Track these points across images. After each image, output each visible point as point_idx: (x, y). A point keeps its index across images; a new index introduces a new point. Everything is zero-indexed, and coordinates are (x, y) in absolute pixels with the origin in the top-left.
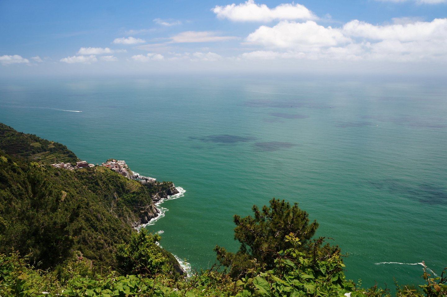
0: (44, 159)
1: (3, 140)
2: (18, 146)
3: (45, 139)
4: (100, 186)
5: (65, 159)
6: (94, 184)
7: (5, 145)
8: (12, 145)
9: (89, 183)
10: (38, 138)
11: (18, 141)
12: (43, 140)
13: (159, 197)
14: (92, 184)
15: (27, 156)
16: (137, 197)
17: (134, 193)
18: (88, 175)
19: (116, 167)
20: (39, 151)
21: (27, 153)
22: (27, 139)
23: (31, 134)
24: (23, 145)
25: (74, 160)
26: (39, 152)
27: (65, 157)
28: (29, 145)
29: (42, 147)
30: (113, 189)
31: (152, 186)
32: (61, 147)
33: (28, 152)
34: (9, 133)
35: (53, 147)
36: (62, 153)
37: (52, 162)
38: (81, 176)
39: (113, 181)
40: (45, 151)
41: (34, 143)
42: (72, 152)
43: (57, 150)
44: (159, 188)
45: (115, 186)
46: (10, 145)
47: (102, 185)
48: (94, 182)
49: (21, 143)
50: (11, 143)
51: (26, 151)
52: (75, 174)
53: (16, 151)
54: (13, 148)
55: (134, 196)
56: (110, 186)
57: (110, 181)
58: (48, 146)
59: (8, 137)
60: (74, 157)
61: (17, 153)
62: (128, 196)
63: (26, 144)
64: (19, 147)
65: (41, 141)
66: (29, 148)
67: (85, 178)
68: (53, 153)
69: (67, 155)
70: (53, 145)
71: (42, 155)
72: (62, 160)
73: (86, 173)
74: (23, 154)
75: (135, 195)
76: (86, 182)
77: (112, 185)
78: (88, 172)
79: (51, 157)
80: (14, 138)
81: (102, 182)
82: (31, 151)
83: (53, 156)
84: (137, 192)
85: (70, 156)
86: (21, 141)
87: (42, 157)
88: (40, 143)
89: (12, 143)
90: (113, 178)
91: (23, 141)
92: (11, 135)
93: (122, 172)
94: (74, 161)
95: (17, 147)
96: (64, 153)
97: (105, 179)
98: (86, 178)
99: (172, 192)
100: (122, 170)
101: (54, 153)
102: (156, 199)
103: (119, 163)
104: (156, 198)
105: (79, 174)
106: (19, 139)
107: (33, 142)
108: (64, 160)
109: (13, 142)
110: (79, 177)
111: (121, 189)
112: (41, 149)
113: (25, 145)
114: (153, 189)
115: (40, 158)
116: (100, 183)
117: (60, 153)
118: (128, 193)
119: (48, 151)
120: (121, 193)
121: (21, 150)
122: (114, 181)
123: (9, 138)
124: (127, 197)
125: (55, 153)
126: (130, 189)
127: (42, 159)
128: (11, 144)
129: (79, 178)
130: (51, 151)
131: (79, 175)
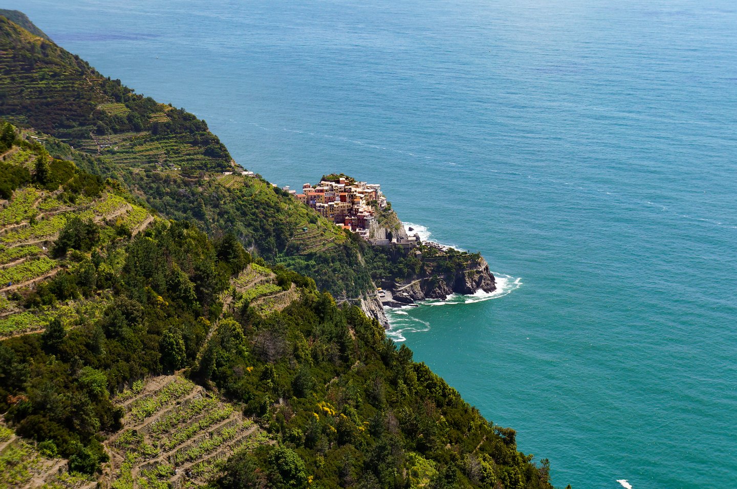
0: (127, 152)
1: (27, 88)
2: (61, 110)
3: (145, 97)
4: (206, 221)
5: (193, 160)
6: (190, 213)
7: (28, 102)
8: (48, 104)
9: (178, 210)
10: (127, 90)
11: (67, 93)
12: (140, 97)
13: (421, 294)
14: (185, 212)
15: (80, 138)
16: (316, 269)
17: (310, 257)
18: (179, 187)
19: (343, 199)
20: (117, 127)
21: (82, 130)
22: (92, 89)
23: (109, 78)
24: (75, 107)
25: (219, 165)
26: (116, 131)
27: (195, 154)
28: (93, 109)
29: (130, 118)
30: (247, 236)
31: (405, 256)
32: (188, 124)
33: (84, 128)
34: (46, 70)
35: (165, 120)
36: (187, 143)
37: (149, 162)
38: (158, 188)
39: (254, 214)
40: (137, 129)
41: (110, 105)
42: (218, 142)
43: (173, 131)
44: (428, 266)
45: (256, 230)
46: (42, 104)
47: (213, 219)
48: (192, 209)
49: (72, 99)
50: (46, 98)
51: (81, 124)
52: (142, 179)
53: (54, 123)
54: (49, 113)
55: (308, 266)
56: (240, 226)
57: (244, 214)
58: (150, 118)
59: (41, 81)
60: (220, 156)
61: (56, 126)
62: (292, 262)
63: (86, 103)
64: (65, 112)
65: (134, 100)
66: (91, 116)
67: (167, 194)
68: (161, 139)
69: (202, 150)
70: (168, 115)
71: (124, 140)
72: (183, 160)
73: (175, 181)
74: (70, 131)
75: (312, 262)
76: (167, 204)
77: (248, 225)
78: (183, 180)
79: (151, 150)
80: (57, 86)
81: (218, 211)
82: (95, 124)
83: (157, 148)
84: (320, 257)
85: (209, 153)
86: (73, 96)
87: (122, 146)
88: (127, 106)
89: (49, 100)
90: (257, 208)
91: (79, 96)
92: (52, 76)
93: (355, 215)
94: (219, 169)
95: (59, 112)
96: (195, 143)
97: (230, 207)
98: (172, 195)
99: (469, 285)
100: (357, 211)
101: (164, 138)
102: (405, 294)
103: (353, 189)
104: (406, 291)
105: (153, 182)
106: (71, 89)
107: (108, 101)
108: (190, 162)
109: (51, 97)
110: (151, 188)
111: (272, 239)
112: (127, 122)
113: (80, 107)
114: (401, 266)
115: (116, 149)
116: (209, 212)
117: (183, 140)
118: (292, 255)
119: (145, 130)
120: (269, 250)
121: (68, 119)
122: (257, 217)
123: (42, 84)
124: (289, 265)
125: (168, 139)
126: (301, 244)
127: (122, 153)
128: (44, 101)
129: (151, 192)
130: (155, 132)
131: (153, 185)
